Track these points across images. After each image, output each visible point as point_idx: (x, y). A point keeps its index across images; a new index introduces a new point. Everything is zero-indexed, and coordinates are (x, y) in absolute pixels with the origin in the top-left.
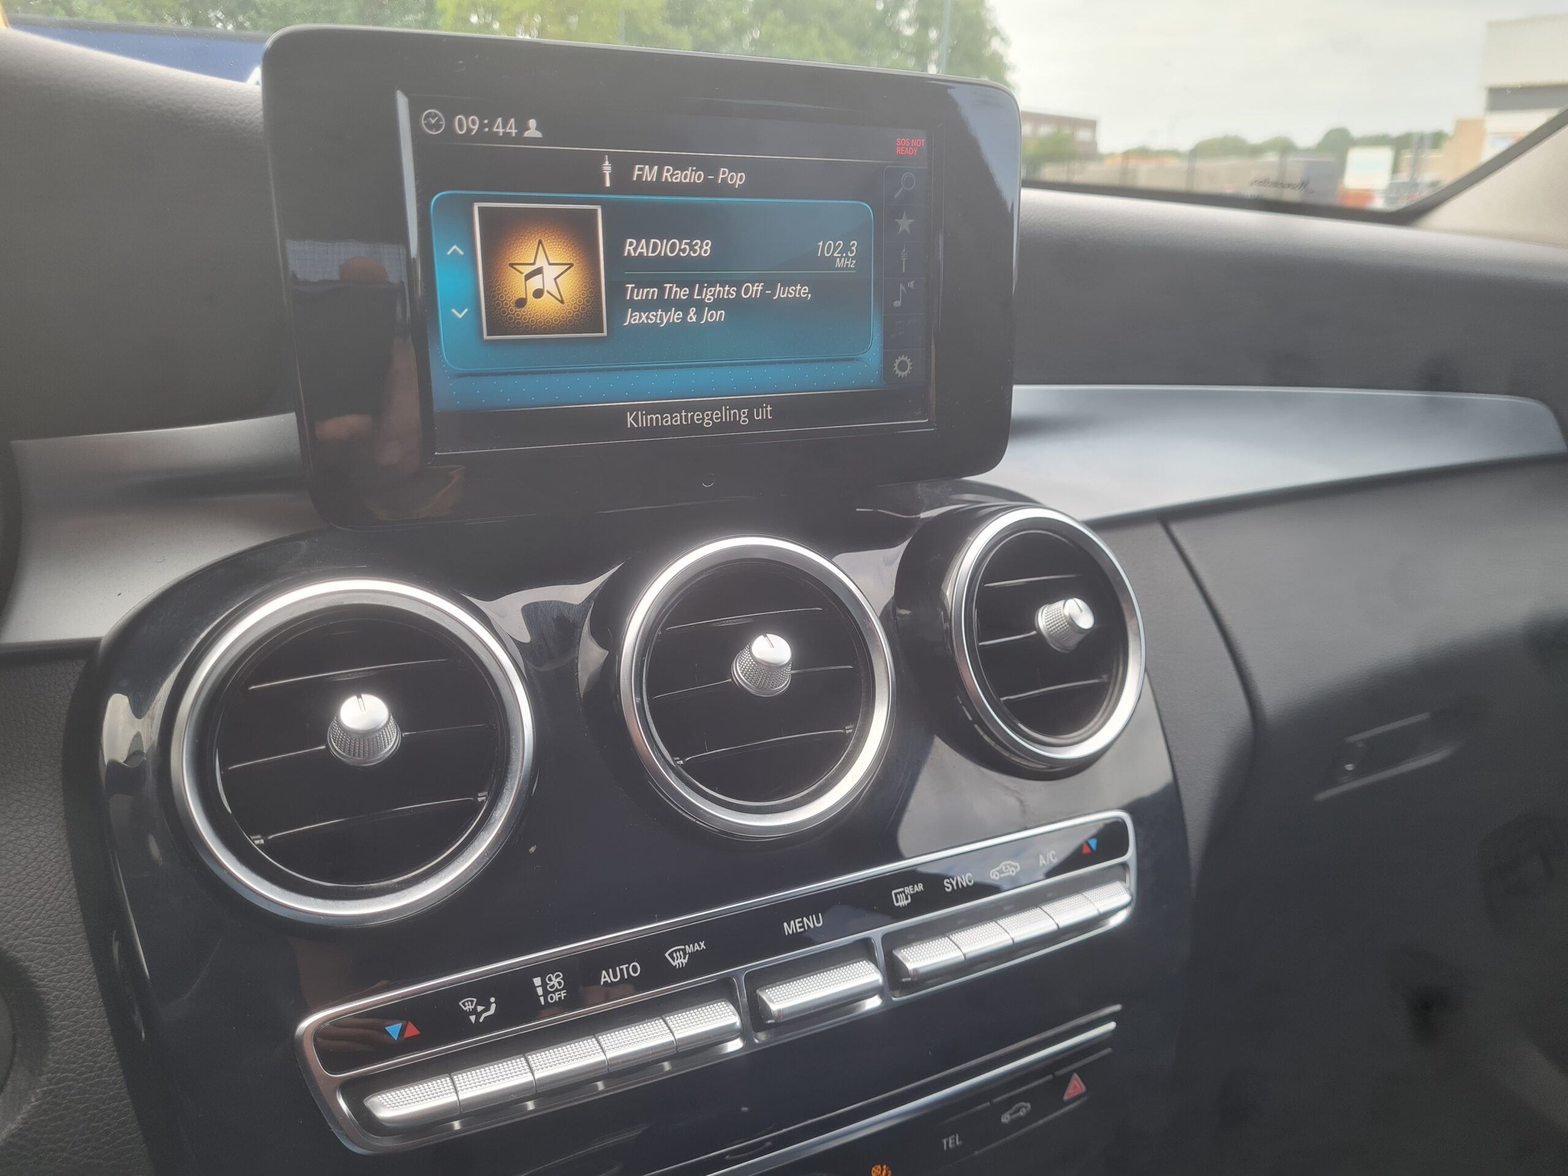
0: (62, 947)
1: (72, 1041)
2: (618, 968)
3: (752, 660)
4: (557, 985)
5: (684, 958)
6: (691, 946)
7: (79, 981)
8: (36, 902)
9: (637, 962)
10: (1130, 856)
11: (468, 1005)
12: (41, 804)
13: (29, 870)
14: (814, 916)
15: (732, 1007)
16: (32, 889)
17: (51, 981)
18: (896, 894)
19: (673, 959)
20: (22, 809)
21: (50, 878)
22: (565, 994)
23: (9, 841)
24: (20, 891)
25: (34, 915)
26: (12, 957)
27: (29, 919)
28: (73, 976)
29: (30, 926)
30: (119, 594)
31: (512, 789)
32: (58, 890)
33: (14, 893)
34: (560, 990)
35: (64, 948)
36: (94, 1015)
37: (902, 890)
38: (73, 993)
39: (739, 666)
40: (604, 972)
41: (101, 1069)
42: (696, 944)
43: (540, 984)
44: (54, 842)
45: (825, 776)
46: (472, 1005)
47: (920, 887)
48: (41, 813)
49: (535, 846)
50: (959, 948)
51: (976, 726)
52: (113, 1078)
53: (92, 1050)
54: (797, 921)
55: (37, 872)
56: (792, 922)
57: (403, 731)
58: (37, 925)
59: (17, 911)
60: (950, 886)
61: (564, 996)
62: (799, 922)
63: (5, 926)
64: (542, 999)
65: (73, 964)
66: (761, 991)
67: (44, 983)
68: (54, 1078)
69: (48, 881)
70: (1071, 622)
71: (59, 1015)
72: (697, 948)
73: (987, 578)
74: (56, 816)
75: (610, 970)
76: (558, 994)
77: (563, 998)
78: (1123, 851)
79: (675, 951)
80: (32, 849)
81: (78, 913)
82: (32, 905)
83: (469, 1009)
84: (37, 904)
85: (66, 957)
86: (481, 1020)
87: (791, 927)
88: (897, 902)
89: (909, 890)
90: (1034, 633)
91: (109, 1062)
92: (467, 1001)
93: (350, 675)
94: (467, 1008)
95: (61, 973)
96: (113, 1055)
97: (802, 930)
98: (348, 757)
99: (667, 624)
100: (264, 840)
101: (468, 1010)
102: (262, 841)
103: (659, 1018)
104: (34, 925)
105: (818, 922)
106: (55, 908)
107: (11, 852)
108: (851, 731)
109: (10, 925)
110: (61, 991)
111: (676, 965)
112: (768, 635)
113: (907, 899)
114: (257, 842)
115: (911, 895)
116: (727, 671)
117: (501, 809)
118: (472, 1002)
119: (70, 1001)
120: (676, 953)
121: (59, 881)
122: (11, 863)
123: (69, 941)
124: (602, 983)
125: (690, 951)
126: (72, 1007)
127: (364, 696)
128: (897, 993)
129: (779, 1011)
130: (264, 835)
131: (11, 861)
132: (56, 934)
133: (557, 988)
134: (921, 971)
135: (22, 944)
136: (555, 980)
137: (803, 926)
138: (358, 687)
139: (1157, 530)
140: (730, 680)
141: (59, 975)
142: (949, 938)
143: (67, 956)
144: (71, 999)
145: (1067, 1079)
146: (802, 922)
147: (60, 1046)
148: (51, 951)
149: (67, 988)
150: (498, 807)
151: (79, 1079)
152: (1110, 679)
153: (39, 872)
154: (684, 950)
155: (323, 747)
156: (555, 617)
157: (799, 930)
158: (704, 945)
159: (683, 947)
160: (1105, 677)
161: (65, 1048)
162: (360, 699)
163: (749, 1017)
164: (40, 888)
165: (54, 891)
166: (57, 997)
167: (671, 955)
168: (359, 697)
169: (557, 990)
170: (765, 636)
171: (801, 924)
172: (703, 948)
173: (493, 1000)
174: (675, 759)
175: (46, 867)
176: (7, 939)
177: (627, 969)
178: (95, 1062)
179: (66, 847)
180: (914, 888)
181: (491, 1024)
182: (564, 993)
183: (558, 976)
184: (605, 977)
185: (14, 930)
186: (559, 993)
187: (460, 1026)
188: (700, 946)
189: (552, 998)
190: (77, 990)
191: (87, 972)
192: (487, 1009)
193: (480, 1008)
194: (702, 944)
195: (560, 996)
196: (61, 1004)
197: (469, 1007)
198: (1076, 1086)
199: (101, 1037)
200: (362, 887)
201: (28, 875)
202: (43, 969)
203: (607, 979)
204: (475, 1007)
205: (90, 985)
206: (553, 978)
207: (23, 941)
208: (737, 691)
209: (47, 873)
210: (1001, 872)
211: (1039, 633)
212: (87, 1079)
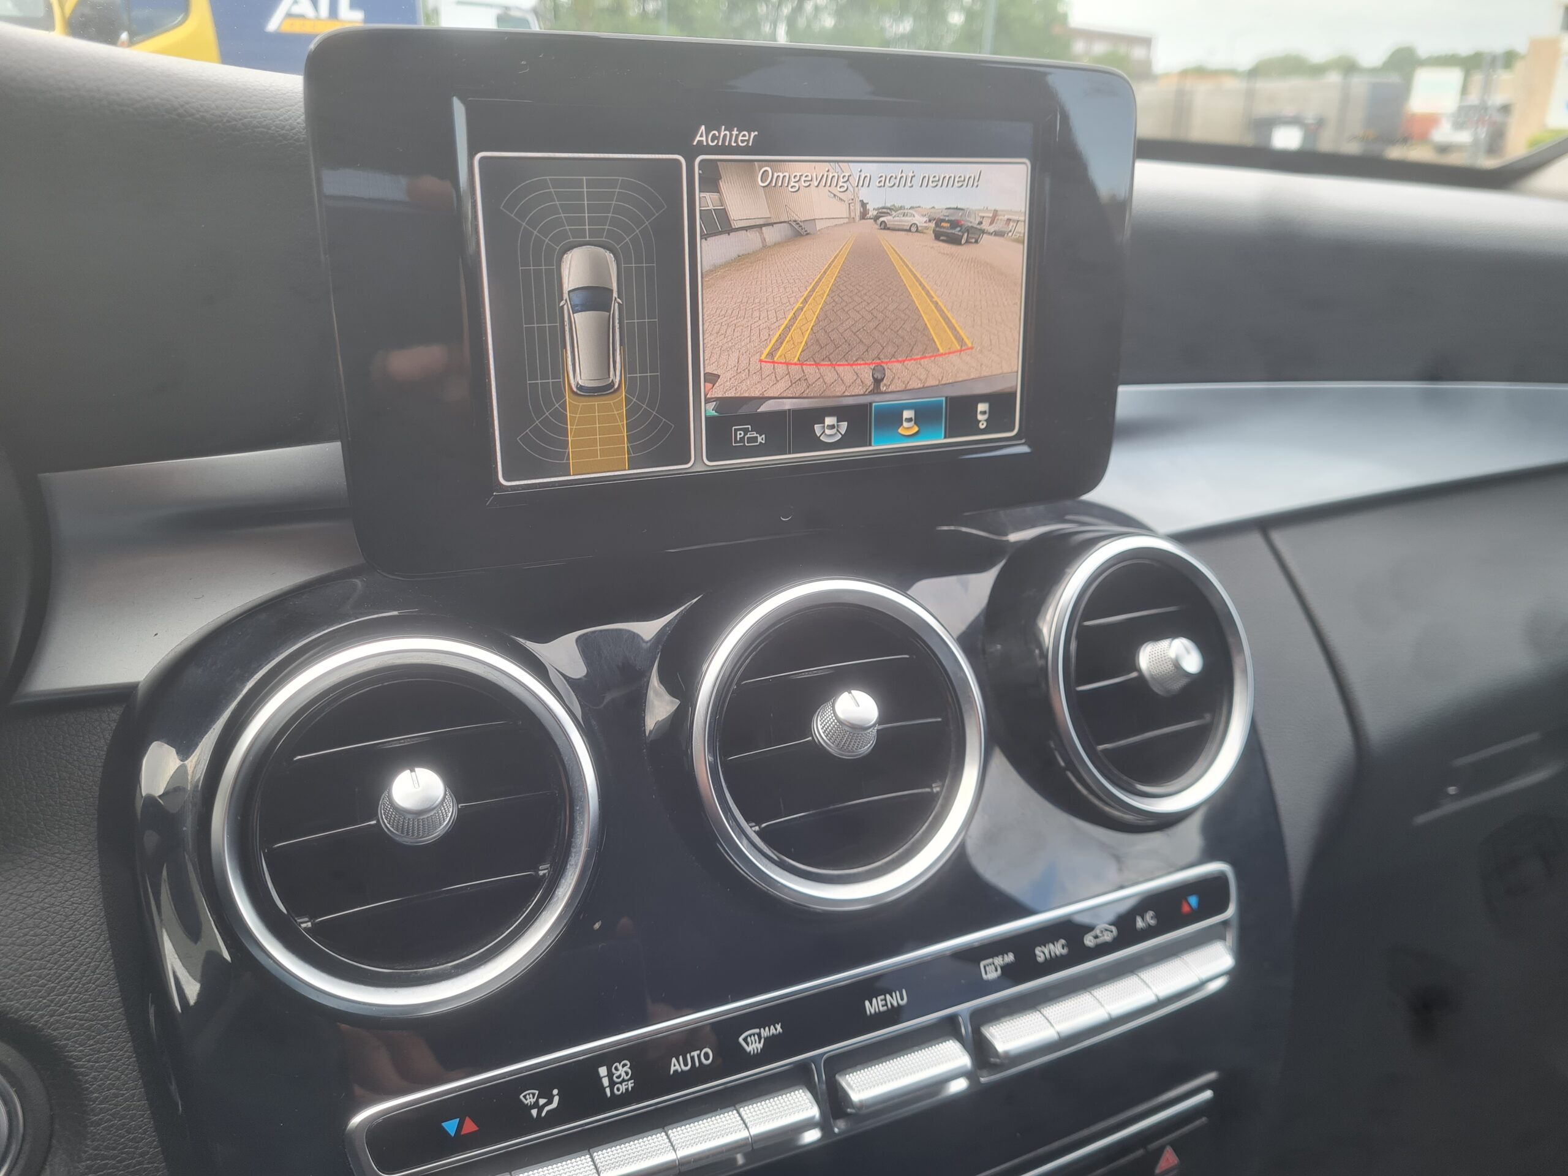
0: (99, 1024)
1: (112, 1126)
2: (688, 1055)
3: (836, 721)
4: (623, 1074)
5: (760, 1042)
6: (767, 1029)
7: (118, 1061)
8: (72, 975)
9: (709, 1048)
10: (1231, 911)
11: (529, 1098)
12: (75, 868)
13: (63, 940)
14: (898, 993)
15: (809, 1095)
16: (68, 961)
17: (89, 1061)
18: (985, 967)
19: (748, 1044)
20: (56, 873)
21: (86, 949)
22: (633, 1085)
23: (43, 909)
24: (55, 964)
25: (71, 989)
26: (48, 1035)
27: (64, 994)
28: (112, 1055)
29: (66, 1002)
30: (156, 635)
31: (576, 865)
32: (95, 961)
33: (49, 965)
34: (628, 1080)
35: (102, 1025)
36: (134, 1097)
37: (990, 960)
38: (112, 1073)
39: (820, 721)
40: (674, 1060)
41: (142, 1155)
42: (772, 1027)
43: (606, 1074)
44: (90, 909)
45: (910, 839)
46: (533, 1098)
47: (1010, 958)
48: (76, 877)
49: (600, 922)
50: (1052, 1025)
51: (1069, 774)
52: (156, 1165)
53: (133, 1136)
54: (879, 998)
55: (73, 942)
56: (874, 1000)
57: (458, 803)
58: (73, 1001)
59: (52, 985)
60: (1042, 955)
61: (632, 1088)
62: (881, 1000)
63: (40, 1002)
64: (608, 1091)
65: (112, 1043)
66: (840, 1076)
67: (81, 1063)
68: (92, 1166)
69: (85, 952)
70: (1177, 665)
71: (97, 1098)
72: (773, 1031)
73: (1087, 616)
74: (92, 881)
75: (681, 1058)
76: (625, 1085)
77: (630, 1089)
78: (1223, 908)
79: (750, 1036)
80: (67, 916)
81: (117, 986)
82: (68, 978)
83: (531, 1102)
84: (72, 978)
85: (104, 1035)
86: (543, 1114)
87: (874, 1006)
88: (986, 973)
89: (999, 961)
90: (1134, 674)
91: (150, 1148)
92: (529, 1094)
93: (402, 741)
94: (528, 1101)
95: (99, 1052)
96: (154, 1140)
97: (885, 1008)
98: (401, 836)
99: (744, 676)
100: (312, 924)
101: (529, 1104)
102: (309, 924)
103: (733, 1108)
104: (70, 1001)
105: (902, 999)
106: (92, 982)
107: (45, 921)
108: (938, 789)
109: (45, 1001)
110: (99, 1072)
111: (750, 1052)
112: (853, 691)
113: (996, 970)
114: (303, 925)
115: (1002, 968)
116: (806, 728)
117: (564, 887)
118: (534, 1095)
119: (108, 1082)
120: (751, 1037)
121: (96, 952)
122: (45, 933)
123: (108, 1018)
124: (672, 1072)
125: (766, 1035)
126: (111, 1089)
127: (417, 769)
128: (985, 1072)
129: (861, 1102)
130: (312, 918)
131: (45, 930)
132: (93, 1011)
133: (623, 1079)
134: (1012, 1053)
135: (58, 1021)
136: (622, 1070)
137: (886, 1005)
138: (410, 757)
139: (1256, 539)
140: (810, 738)
141: (96, 1054)
142: (1040, 1012)
143: (105, 1033)
144: (110, 1080)
145: (1160, 1151)
146: (885, 1000)
147: (99, 1132)
148: (89, 1028)
149: (106, 1068)
150: (562, 884)
151: (119, 1167)
152: (1213, 719)
153: (75, 942)
154: (759, 1035)
155: (374, 822)
156: (620, 664)
157: (882, 1009)
158: (781, 1027)
159: (757, 1031)
160: (1208, 717)
161: (104, 1133)
162: (413, 773)
163: (828, 1104)
164: (77, 960)
165: (90, 963)
166: (95, 1078)
167: (745, 1040)
168: (412, 770)
169: (624, 1080)
170: (850, 693)
171: (884, 1002)
172: (779, 1032)
173: (555, 1092)
174: (750, 825)
175: (82, 936)
176: (42, 1016)
177: (699, 1056)
178: (136, 1148)
179: (103, 914)
180: (1003, 958)
181: (554, 1119)
182: (631, 1083)
183: (624, 1066)
184: (675, 1066)
185: (49, 1006)
186: (626, 1083)
187: (522, 1121)
188: (776, 1029)
189: (618, 1089)
190: (116, 1071)
191: (127, 1051)
192: (550, 1102)
193: (542, 1101)
194: (779, 1027)
195: (627, 1086)
196: (100, 1086)
197: (530, 1100)
198: (1169, 1159)
199: (142, 1121)
200: (416, 973)
201: (63, 945)
202: (81, 1048)
203: (677, 1067)
204: (537, 1100)
205: (129, 1065)
206: (620, 1067)
207: (59, 1018)
208: (817, 749)
209: (82, 943)
210: (1096, 937)
211: (1141, 678)
212: (128, 1167)
